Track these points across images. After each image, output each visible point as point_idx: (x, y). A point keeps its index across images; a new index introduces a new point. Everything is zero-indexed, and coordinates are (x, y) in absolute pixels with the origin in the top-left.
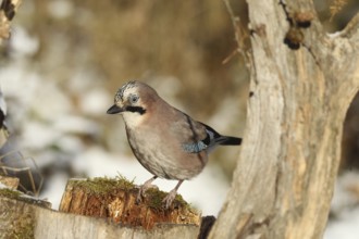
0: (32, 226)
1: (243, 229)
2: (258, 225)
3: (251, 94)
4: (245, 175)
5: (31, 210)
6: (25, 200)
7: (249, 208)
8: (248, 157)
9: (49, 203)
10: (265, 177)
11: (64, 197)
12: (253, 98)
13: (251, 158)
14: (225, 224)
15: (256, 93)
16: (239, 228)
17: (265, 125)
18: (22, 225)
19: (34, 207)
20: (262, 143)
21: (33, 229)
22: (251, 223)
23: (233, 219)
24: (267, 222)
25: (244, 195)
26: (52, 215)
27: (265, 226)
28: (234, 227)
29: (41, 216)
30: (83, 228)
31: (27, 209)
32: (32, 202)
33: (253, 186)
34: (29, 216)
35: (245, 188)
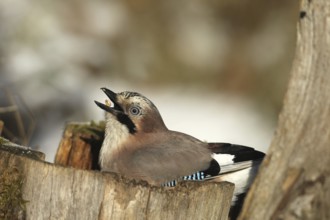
0: (20, 183)
1: (290, 189)
2: (311, 184)
3: (303, 15)
4: (293, 120)
5: (19, 163)
6: (11, 150)
7: (299, 161)
8: (298, 95)
9: (41, 154)
10: (319, 122)
11: (62, 145)
12: (305, 19)
13: (301, 98)
14: (267, 181)
15: (309, 13)
16: (285, 187)
17: (320, 54)
18: (7, 182)
19: (22, 159)
20: (316, 78)
21: (21, 186)
22: (301, 181)
23: (278, 175)
24: (321, 179)
25: (291, 145)
26: (46, 169)
27: (319, 185)
28: (279, 186)
29: (32, 170)
30: (85, 186)
31: (13, 162)
32: (19, 152)
33: (303, 133)
34: (16, 170)
35: (293, 135)
